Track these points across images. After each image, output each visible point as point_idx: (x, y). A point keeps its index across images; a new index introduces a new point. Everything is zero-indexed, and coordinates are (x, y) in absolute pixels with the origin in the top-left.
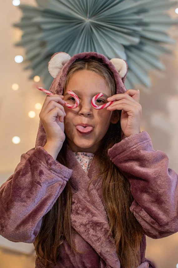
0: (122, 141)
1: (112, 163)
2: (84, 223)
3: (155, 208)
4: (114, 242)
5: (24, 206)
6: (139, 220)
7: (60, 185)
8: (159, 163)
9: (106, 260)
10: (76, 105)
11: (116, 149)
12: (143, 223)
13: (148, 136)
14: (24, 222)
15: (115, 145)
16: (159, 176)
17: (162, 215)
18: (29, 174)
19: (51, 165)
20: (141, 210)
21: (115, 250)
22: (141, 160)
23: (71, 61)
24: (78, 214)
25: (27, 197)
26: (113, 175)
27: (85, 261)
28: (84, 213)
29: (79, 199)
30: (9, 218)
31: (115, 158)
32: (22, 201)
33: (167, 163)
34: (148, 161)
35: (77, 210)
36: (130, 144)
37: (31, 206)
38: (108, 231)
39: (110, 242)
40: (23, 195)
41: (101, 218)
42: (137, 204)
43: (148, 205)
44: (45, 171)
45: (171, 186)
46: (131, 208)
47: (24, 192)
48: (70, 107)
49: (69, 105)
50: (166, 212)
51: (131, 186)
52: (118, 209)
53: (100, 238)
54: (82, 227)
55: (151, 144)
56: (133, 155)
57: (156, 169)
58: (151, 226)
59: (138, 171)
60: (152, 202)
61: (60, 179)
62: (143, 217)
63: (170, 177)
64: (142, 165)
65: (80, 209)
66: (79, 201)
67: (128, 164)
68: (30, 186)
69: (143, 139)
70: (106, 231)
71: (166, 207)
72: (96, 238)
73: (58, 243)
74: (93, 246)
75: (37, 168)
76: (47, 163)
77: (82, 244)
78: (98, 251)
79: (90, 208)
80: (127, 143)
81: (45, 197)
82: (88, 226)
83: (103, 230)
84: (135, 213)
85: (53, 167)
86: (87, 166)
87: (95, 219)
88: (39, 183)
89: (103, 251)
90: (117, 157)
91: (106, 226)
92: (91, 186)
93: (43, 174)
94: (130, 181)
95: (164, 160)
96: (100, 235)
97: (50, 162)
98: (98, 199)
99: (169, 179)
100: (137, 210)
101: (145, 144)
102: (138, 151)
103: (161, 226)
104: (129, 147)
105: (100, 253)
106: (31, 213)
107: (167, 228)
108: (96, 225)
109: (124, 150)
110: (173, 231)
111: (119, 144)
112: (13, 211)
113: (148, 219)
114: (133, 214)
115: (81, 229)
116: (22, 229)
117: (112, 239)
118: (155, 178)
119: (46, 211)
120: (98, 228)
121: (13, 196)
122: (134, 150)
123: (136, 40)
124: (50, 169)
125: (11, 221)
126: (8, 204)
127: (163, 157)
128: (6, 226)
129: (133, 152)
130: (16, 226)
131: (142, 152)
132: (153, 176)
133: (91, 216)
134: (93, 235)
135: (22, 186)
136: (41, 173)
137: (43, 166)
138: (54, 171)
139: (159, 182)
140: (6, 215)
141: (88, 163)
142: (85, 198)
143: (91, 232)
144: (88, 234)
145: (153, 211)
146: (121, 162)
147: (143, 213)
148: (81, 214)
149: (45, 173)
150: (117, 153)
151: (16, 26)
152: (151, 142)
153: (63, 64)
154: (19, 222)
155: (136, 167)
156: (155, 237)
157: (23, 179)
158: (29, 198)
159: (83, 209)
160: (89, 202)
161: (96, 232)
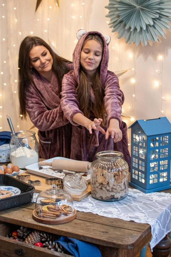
123: (158, 16)
151: (106, 7)
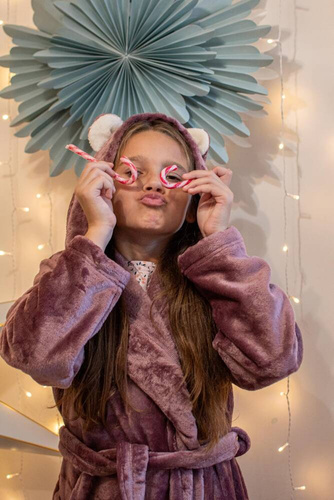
0: (200, 243)
1: (185, 277)
2: (144, 365)
3: (250, 342)
4: (189, 396)
5: (59, 321)
6: (227, 360)
7: (113, 292)
8: (256, 275)
9: (176, 422)
10: (131, 179)
11: (190, 254)
12: (232, 366)
13: (239, 235)
14: (61, 347)
15: (188, 249)
16: (256, 292)
17: (260, 352)
18: (66, 274)
19: (99, 260)
20: (230, 345)
21: (191, 408)
22: (229, 271)
23: (124, 126)
24: (135, 352)
25: (64, 308)
26: (186, 294)
27: (143, 425)
28: (145, 351)
29: (136, 330)
30: (37, 341)
31: (190, 269)
32: (57, 314)
33: (269, 274)
34: (239, 272)
35: (135, 346)
36: (211, 248)
37: (71, 323)
38: (180, 379)
39: (183, 395)
40: (58, 304)
41: (169, 359)
42: (224, 336)
43: (240, 336)
44: (91, 270)
45: (274, 308)
46: (215, 344)
47: (59, 301)
48: (122, 182)
49: (122, 179)
50: (267, 346)
51: (214, 310)
52: (196, 344)
53: (168, 389)
54: (140, 371)
55: (244, 246)
56: (215, 264)
57: (251, 284)
58: (245, 369)
59: (224, 287)
60: (246, 332)
61: (113, 284)
62: (232, 356)
63: (273, 295)
64: (230, 278)
65: (139, 345)
66: (137, 333)
67: (209, 278)
68: (68, 292)
69: (230, 239)
70: (178, 379)
71: (268, 339)
72: (163, 389)
73: (108, 395)
74: (158, 401)
75: (78, 264)
76: (94, 257)
77: (139, 399)
78: (165, 408)
79: (154, 343)
80: (207, 245)
81: (91, 310)
82: (150, 371)
83: (173, 377)
84: (220, 351)
85: (104, 264)
86: (146, 281)
87: (161, 360)
88: (82, 287)
89: (173, 409)
90: (193, 266)
91: (178, 372)
92: (154, 310)
93: (88, 274)
94: (212, 303)
95: (263, 271)
96: (168, 384)
97: (98, 256)
98: (166, 332)
99: (271, 298)
100: (224, 345)
101: (235, 247)
102: (224, 257)
103: (260, 367)
104: (211, 252)
105: (168, 413)
106: (71, 333)
107: (269, 370)
108: (163, 369)
109: (202, 257)
110: (278, 375)
111: (194, 247)
112: (43, 329)
113: (241, 358)
114: (217, 352)
115: (139, 376)
116: (57, 358)
117: (186, 392)
118: (249, 296)
119: (92, 331)
120: (166, 374)
121: (42, 307)
122: (218, 255)
124: (97, 268)
125: (40, 345)
126: (34, 320)
127: (262, 265)
128: (32, 353)
129: (217, 259)
130: (47, 352)
131: (230, 259)
132: (246, 294)
133: (155, 355)
134: (157, 385)
135: (55, 292)
136: (85, 272)
137: (88, 262)
138: (105, 271)
139: (255, 303)
140: (32, 335)
141: (147, 277)
142: (146, 328)
143: (155, 379)
144: (150, 383)
145: (248, 345)
146: (198, 275)
147: (234, 350)
148: (139, 353)
149: (90, 272)
150: (192, 260)
152: (243, 243)
153: (112, 131)
154: (51, 346)
155: (221, 281)
156: (251, 387)
157: (56, 282)
158: (67, 309)
159: (143, 345)
160: (152, 334)
161: (162, 380)
